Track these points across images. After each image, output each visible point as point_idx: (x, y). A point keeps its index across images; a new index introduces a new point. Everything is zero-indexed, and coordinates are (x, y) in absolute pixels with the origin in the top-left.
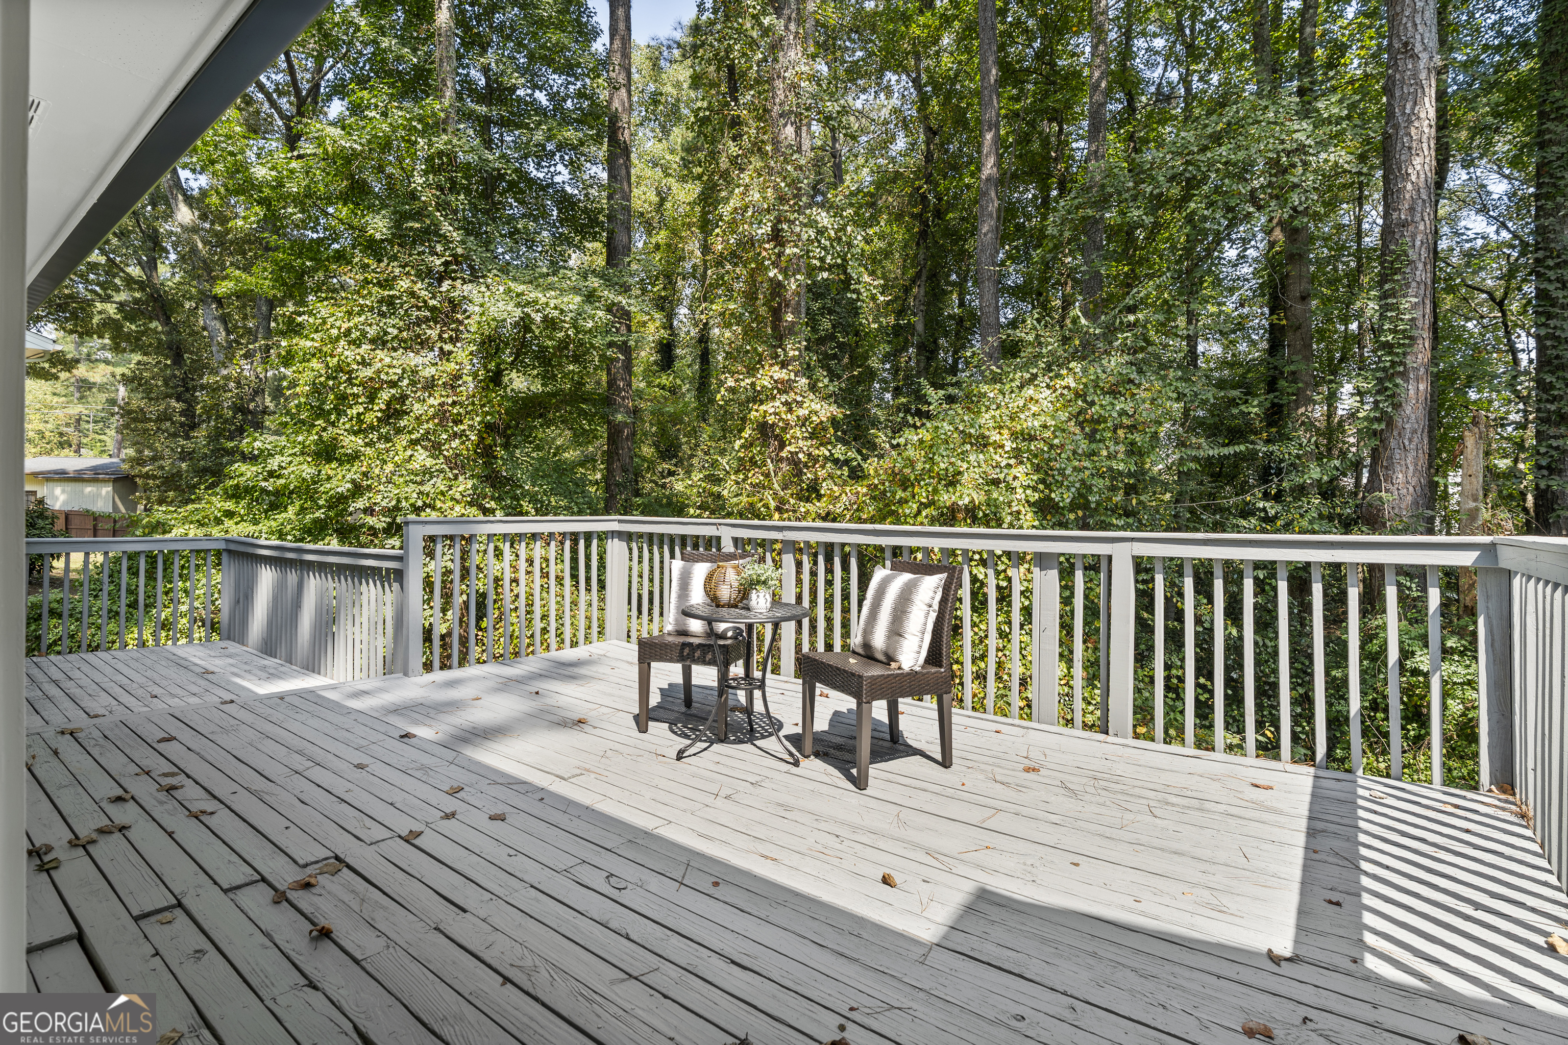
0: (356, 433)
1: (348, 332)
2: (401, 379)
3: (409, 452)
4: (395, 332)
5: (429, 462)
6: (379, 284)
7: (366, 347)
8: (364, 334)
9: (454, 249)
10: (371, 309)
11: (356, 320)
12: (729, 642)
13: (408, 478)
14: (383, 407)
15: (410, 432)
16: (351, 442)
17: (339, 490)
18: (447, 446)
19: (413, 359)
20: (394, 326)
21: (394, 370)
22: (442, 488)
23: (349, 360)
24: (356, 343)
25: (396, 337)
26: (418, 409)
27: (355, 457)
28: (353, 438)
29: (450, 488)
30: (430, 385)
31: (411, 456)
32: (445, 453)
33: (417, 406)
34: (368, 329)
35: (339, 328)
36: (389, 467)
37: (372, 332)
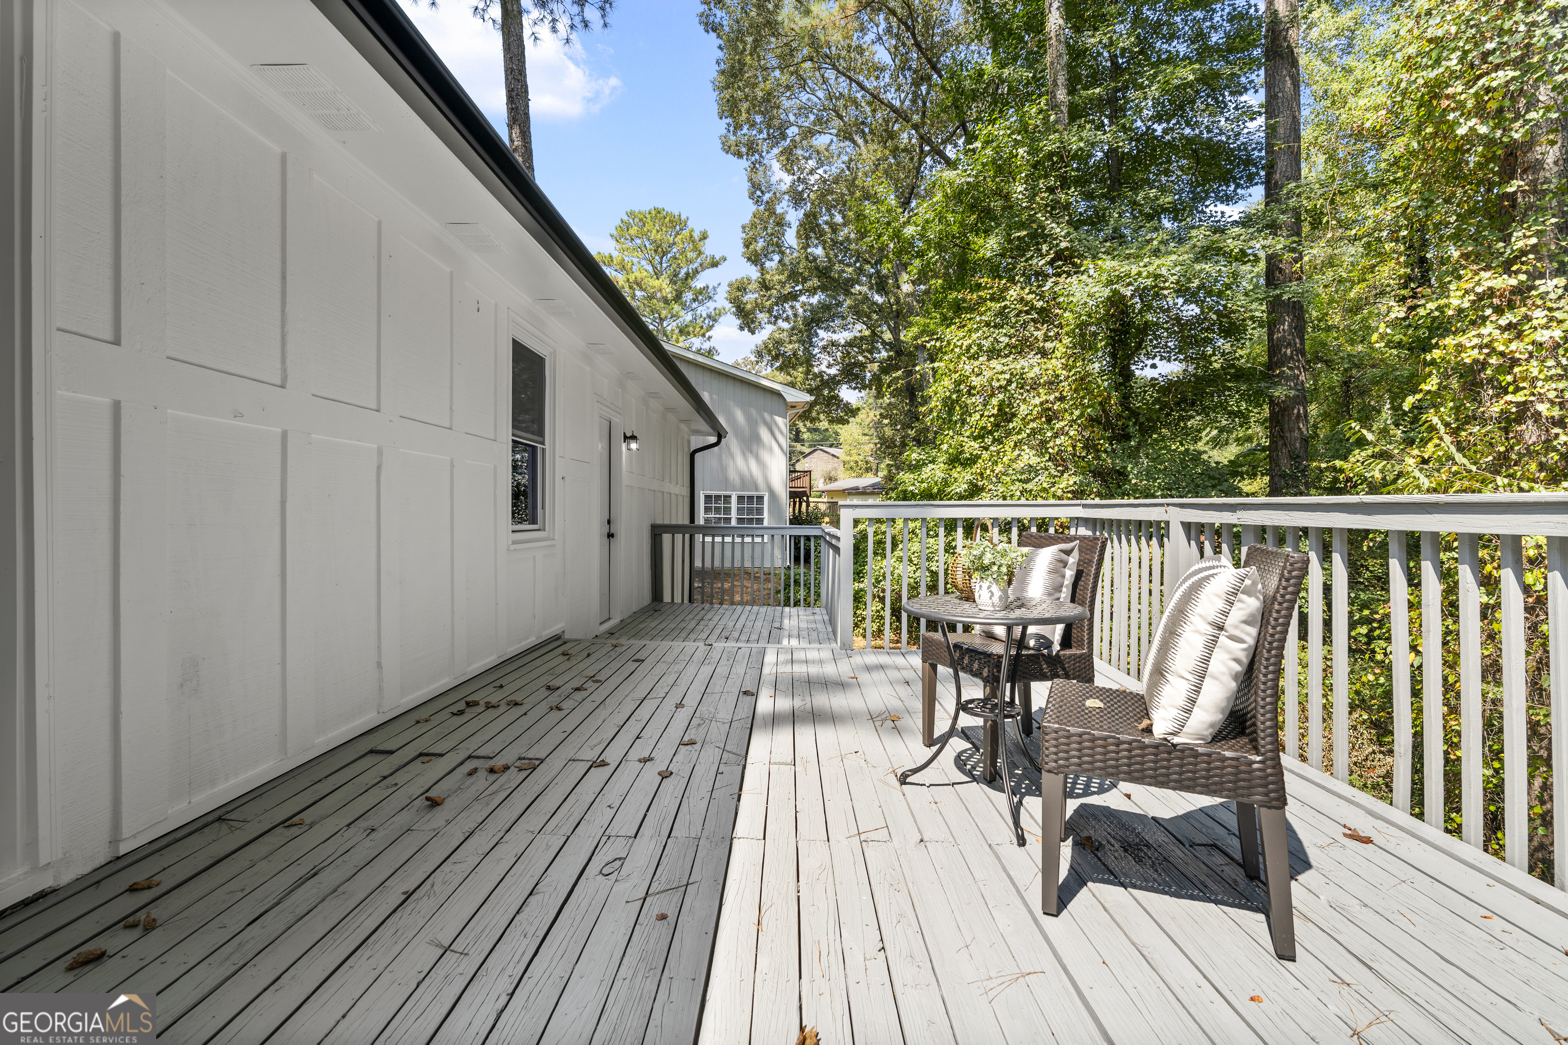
0: (975, 439)
1: (969, 347)
2: (1009, 382)
3: (1017, 452)
4: (1006, 340)
5: (1034, 461)
6: (992, 299)
7: (983, 359)
8: (980, 346)
9: (1057, 245)
10: (988, 324)
11: (974, 336)
12: (1031, 652)
13: (1014, 477)
14: (995, 411)
15: (1018, 433)
16: (972, 447)
17: (958, 490)
18: (1051, 444)
19: (1022, 363)
20: (1005, 335)
21: (1003, 376)
22: (1045, 485)
23: (967, 374)
24: (974, 357)
25: (1007, 345)
26: (1023, 410)
27: (973, 460)
28: (972, 443)
29: (1053, 484)
30: (1035, 386)
31: (1019, 455)
32: (1050, 450)
33: (1023, 407)
34: (984, 342)
35: (961, 347)
36: (999, 468)
37: (986, 344)
